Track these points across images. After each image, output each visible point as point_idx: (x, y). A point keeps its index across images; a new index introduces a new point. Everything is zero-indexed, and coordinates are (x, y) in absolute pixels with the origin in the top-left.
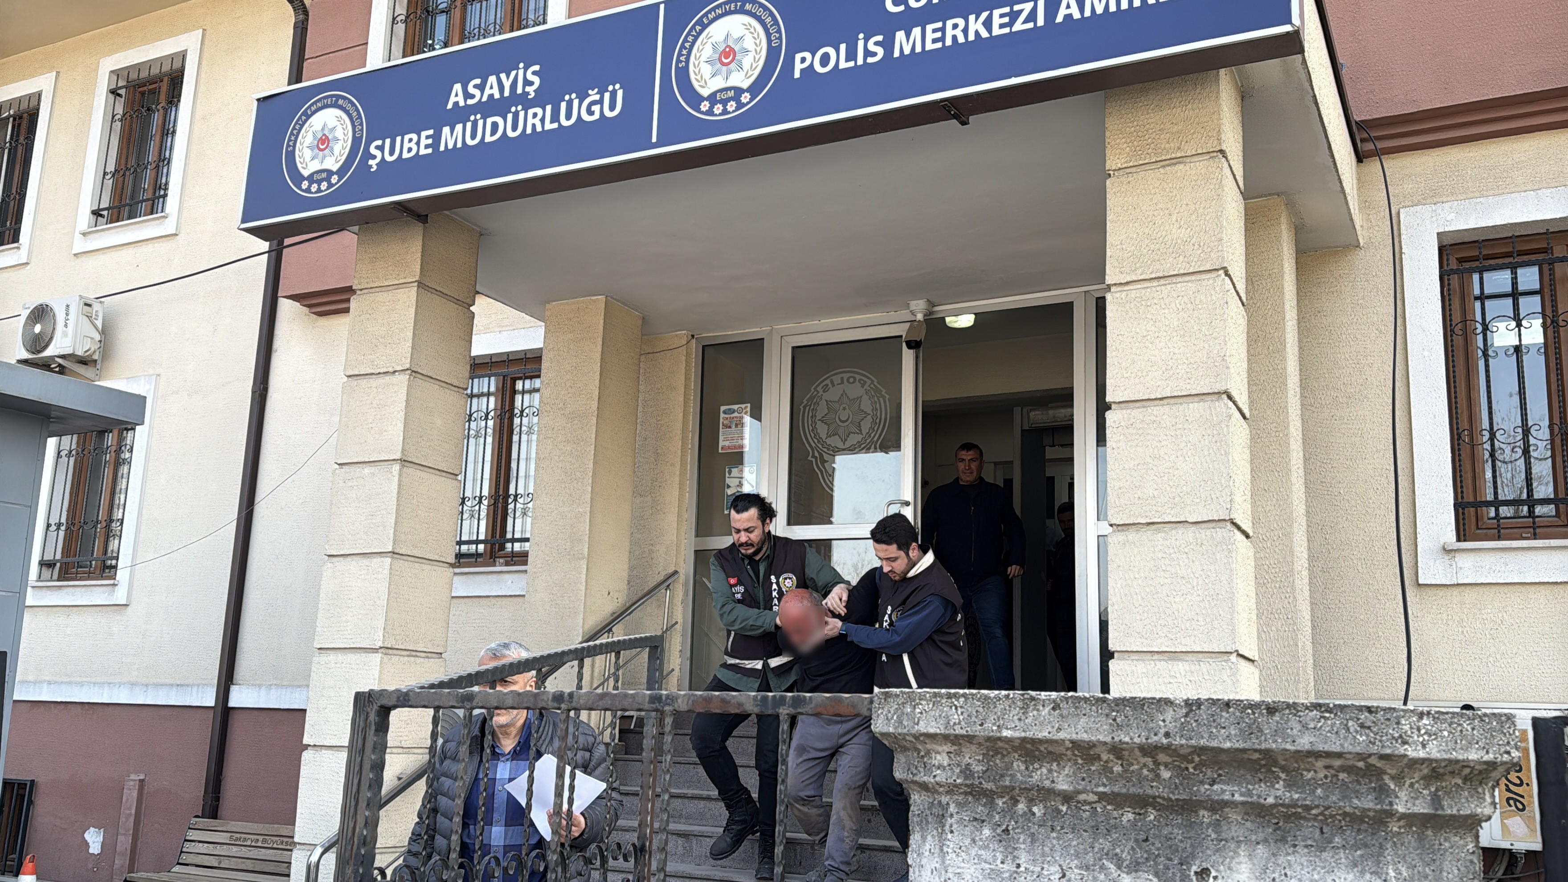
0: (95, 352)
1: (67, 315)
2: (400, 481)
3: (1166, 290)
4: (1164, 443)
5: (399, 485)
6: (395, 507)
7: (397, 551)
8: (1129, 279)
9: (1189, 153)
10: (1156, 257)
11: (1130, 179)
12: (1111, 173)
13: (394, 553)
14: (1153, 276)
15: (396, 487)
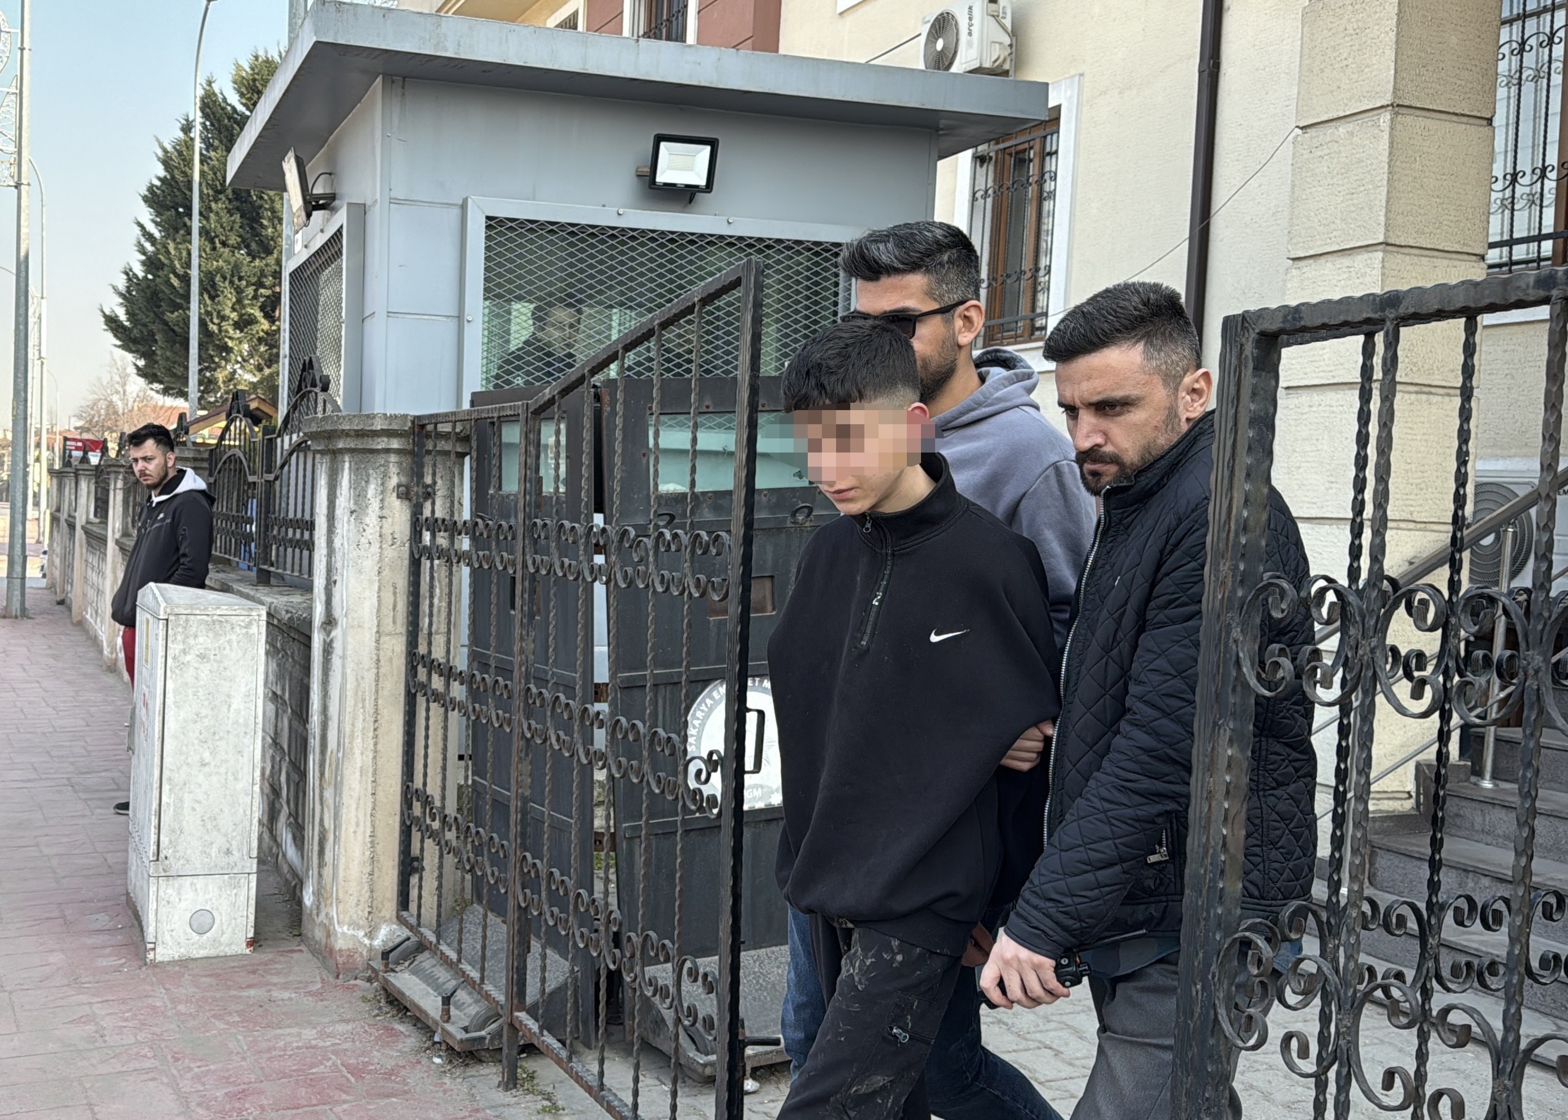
0: (1005, 60)
1: (970, 19)
2: (1392, 136)
5: (1391, 143)
6: (1385, 176)
7: (1391, 241)
13: (1387, 244)
15: (1387, 147)
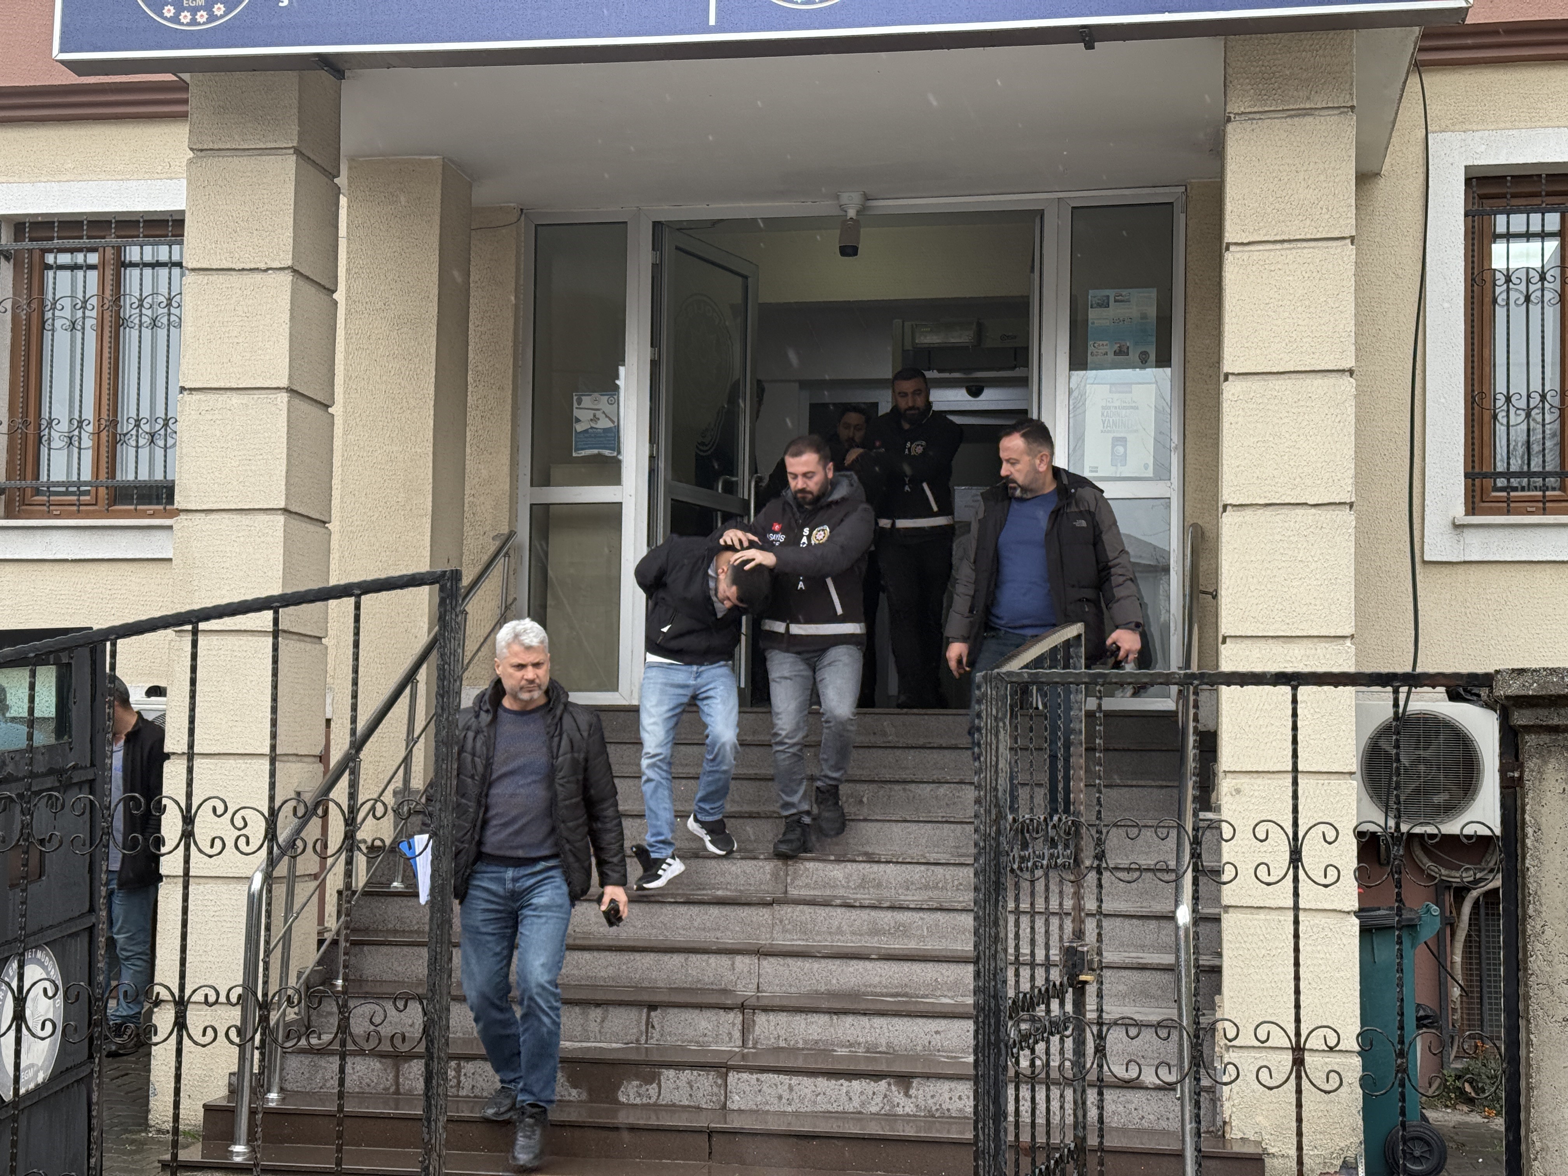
3: (1290, 254)
4: (1286, 420)
5: (290, 420)
6: (285, 450)
7: (288, 507)
8: (1252, 239)
9: (1319, 106)
10: (1281, 218)
11: (1254, 126)
12: (1232, 116)
13: (285, 510)
14: (1278, 238)
